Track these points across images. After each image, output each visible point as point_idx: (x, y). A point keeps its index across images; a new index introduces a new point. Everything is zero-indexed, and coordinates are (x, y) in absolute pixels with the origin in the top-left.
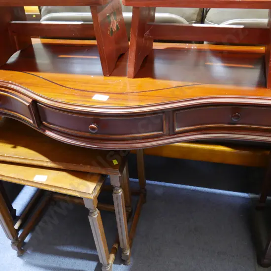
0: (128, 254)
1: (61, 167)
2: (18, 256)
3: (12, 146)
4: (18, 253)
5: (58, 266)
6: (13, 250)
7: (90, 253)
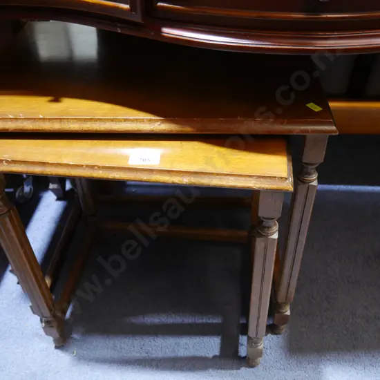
0: (288, 313)
1: (188, 129)
2: (56, 347)
3: (49, 98)
4: (56, 341)
5: (144, 355)
6: (46, 337)
7: (200, 321)
